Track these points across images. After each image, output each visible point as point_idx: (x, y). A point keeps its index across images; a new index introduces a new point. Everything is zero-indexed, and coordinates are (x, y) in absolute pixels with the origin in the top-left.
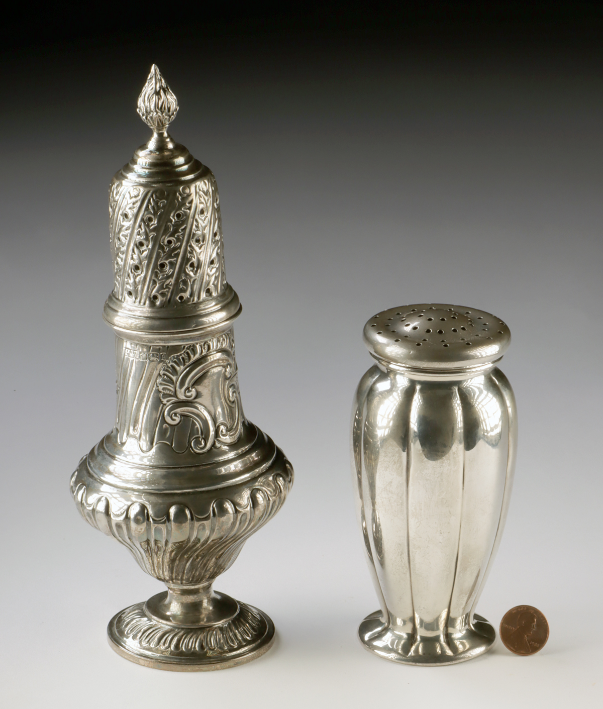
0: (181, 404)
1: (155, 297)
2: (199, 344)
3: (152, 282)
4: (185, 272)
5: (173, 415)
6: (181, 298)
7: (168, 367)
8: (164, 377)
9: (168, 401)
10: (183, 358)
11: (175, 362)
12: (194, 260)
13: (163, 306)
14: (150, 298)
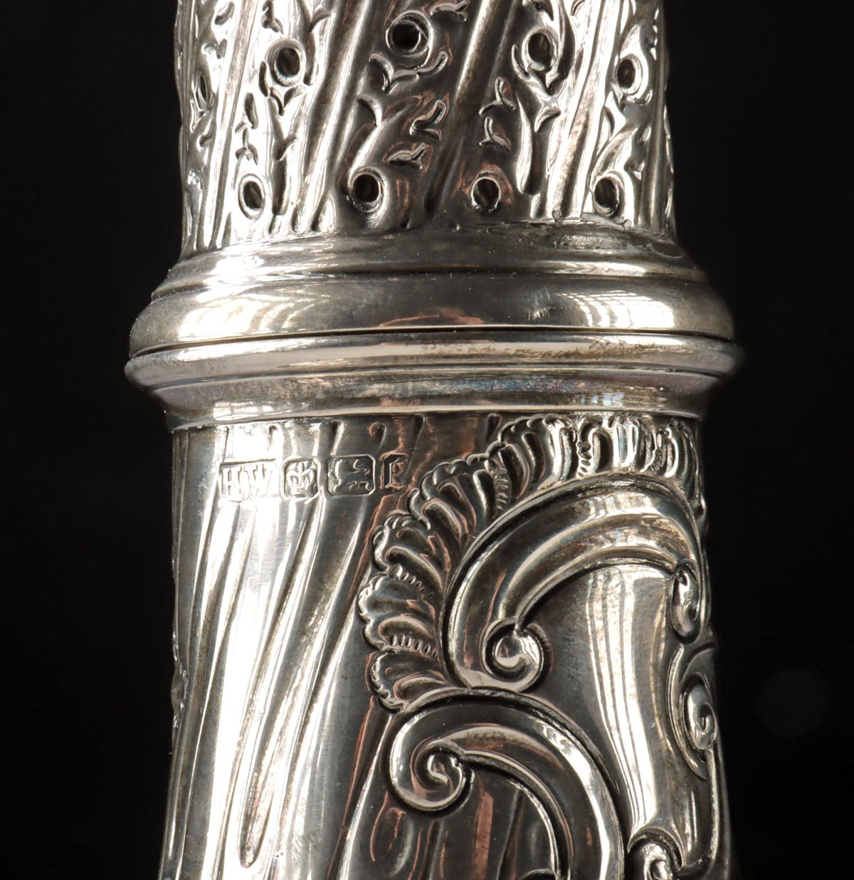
0: (470, 706)
1: (366, 187)
2: (560, 425)
3: (353, 111)
4: (507, 72)
5: (431, 758)
6: (487, 190)
7: (415, 522)
8: (392, 575)
9: (407, 693)
10: (487, 481)
11: (448, 496)
12: (549, 23)
13: (404, 225)
14: (342, 190)
